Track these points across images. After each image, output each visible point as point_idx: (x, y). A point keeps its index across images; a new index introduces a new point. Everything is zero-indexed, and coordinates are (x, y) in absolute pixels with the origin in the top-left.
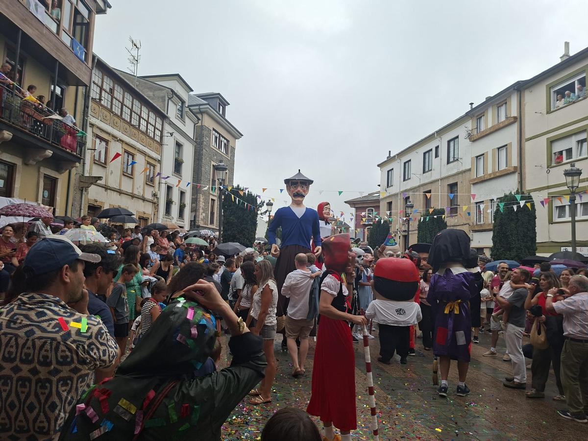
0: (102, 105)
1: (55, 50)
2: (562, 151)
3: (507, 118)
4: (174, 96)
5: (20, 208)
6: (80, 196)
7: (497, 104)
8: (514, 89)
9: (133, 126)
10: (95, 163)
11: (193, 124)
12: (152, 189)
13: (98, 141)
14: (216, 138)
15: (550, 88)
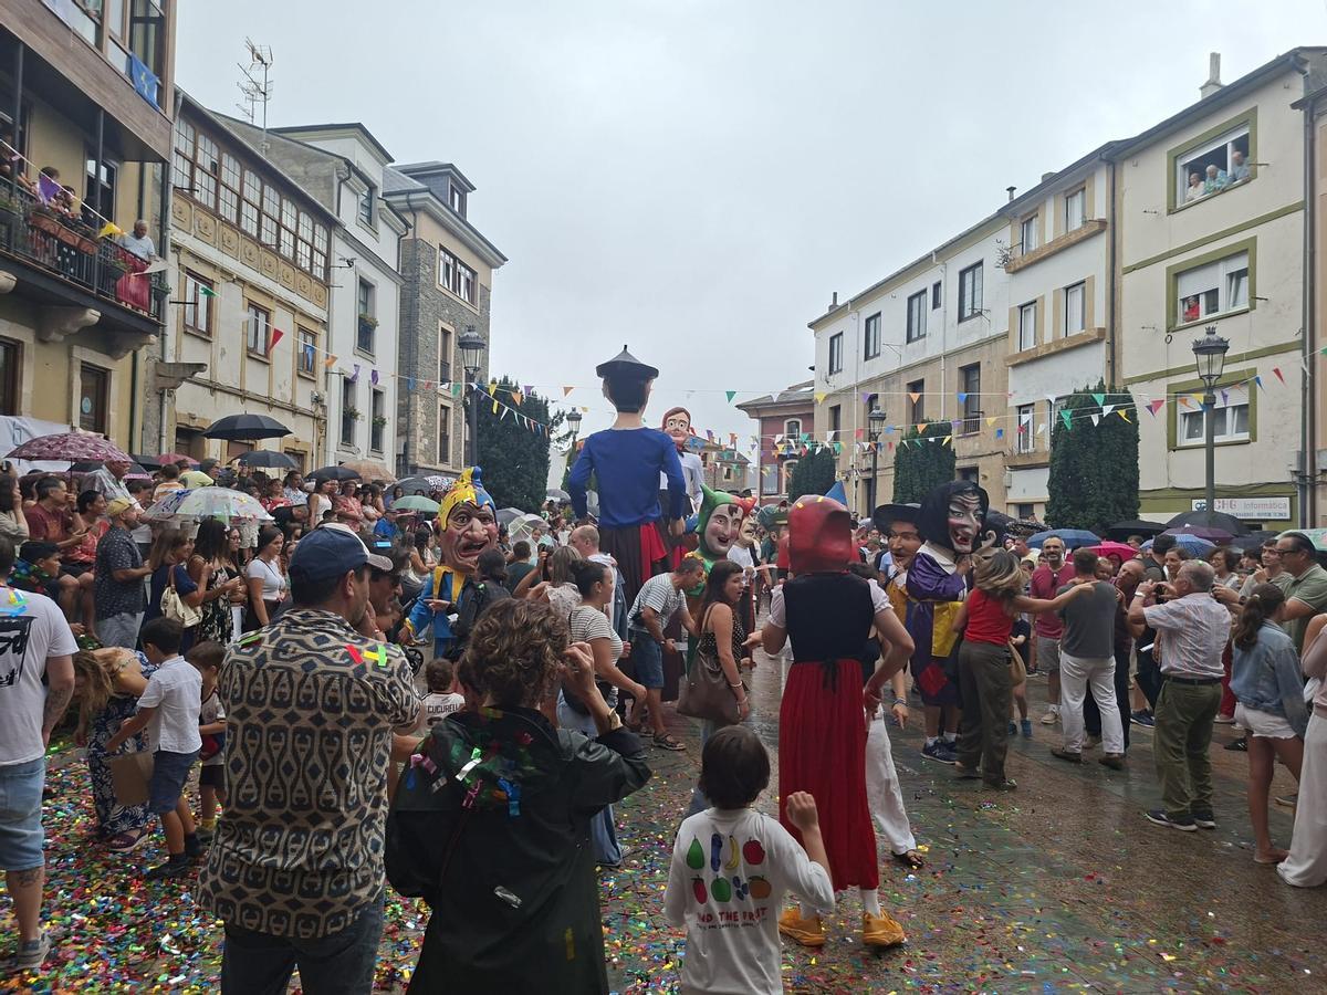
0: (196, 203)
1: (95, 85)
2: (1198, 295)
3: (1085, 223)
4: (353, 174)
5: (68, 444)
6: (158, 407)
7: (1066, 191)
8: (1101, 160)
9: (265, 246)
10: (186, 333)
11: (396, 237)
12: (310, 387)
13: (191, 282)
14: (447, 266)
15: (1176, 158)
